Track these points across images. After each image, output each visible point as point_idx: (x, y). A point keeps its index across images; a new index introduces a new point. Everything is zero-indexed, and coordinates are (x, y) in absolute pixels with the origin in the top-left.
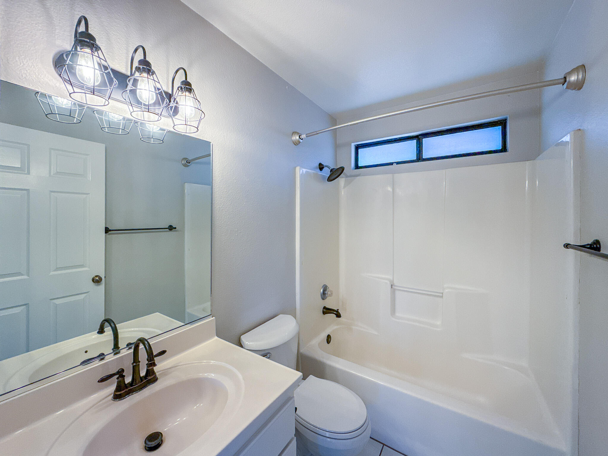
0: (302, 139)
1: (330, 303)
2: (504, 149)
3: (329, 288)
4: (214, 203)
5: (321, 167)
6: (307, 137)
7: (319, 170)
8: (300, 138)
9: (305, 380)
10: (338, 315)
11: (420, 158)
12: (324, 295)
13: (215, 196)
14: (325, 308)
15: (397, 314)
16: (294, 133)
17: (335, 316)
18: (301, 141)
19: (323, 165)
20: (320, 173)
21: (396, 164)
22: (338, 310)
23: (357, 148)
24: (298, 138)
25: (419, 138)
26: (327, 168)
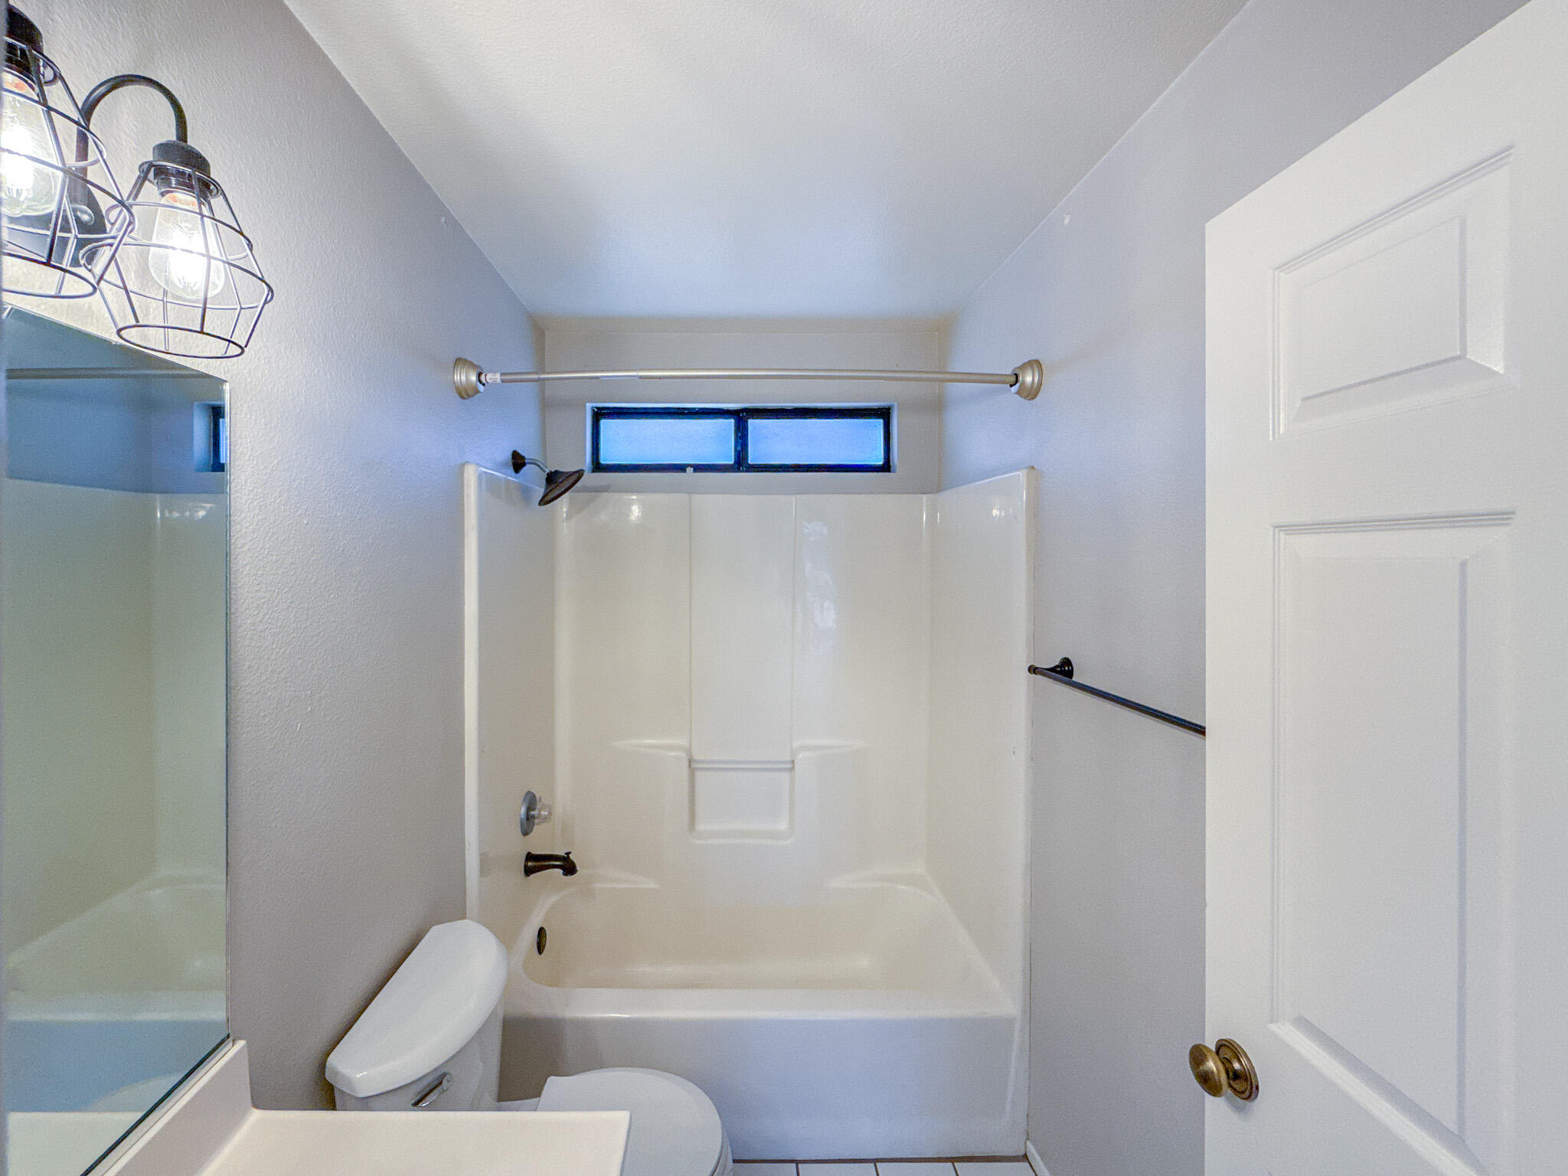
0: (484, 385)
1: (542, 842)
2: (886, 467)
3: (540, 798)
4: (236, 609)
5: (518, 462)
6: (503, 381)
7: (511, 470)
8: (480, 381)
9: (538, 1095)
10: (569, 867)
11: (741, 463)
12: (528, 824)
13: (239, 585)
14: (530, 857)
15: (701, 827)
16: (460, 362)
17: (560, 871)
18: (481, 388)
19: (523, 458)
20: (513, 477)
21: (692, 469)
22: (568, 854)
23: (599, 414)
24: (474, 378)
25: (741, 417)
26: (533, 466)
